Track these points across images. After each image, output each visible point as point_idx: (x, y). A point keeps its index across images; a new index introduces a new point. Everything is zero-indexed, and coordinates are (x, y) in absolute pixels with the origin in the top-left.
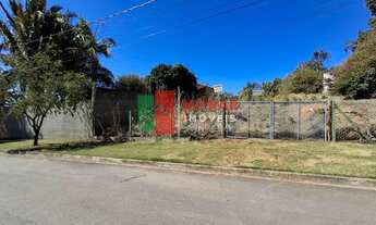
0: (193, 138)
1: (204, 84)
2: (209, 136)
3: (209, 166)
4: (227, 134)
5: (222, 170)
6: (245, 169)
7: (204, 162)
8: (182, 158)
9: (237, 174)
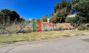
0: (24, 33)
1: (22, 18)
2: (29, 32)
3: (35, 40)
4: (34, 31)
5: (38, 40)
6: (43, 39)
7: (32, 39)
8: (25, 39)
9: (42, 41)
